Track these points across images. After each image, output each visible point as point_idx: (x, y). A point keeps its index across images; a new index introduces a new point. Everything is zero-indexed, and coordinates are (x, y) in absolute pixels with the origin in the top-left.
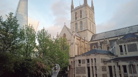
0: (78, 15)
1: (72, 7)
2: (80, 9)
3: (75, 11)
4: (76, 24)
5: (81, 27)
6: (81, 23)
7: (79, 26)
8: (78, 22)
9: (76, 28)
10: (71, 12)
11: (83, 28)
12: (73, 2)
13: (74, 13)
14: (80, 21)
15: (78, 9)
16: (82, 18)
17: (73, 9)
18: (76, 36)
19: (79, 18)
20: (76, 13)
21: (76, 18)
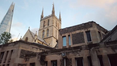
0: (46, 24)
1: (42, 17)
2: (48, 19)
4: (44, 31)
5: (48, 34)
6: (48, 30)
7: (45, 33)
9: (43, 35)
10: (41, 21)
11: (49, 34)
12: (43, 13)
13: (42, 21)
15: (47, 18)
16: (49, 26)
17: (42, 19)
18: (38, 40)
19: (46, 26)
20: (44, 21)
21: (44, 26)
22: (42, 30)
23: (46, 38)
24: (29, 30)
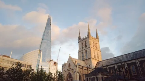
0: (84, 45)
1: (79, 38)
2: (85, 40)
3: (82, 42)
4: (83, 53)
5: (86, 55)
6: (86, 51)
7: (85, 54)
8: (84, 51)
9: (83, 56)
11: (88, 56)
12: (80, 34)
13: (80, 43)
14: (85, 50)
15: (84, 40)
16: (87, 47)
17: (79, 40)
18: (78, 65)
19: (84, 48)
20: (82, 43)
21: (82, 48)
22: (81, 52)
23: (85, 60)
24: (70, 57)
